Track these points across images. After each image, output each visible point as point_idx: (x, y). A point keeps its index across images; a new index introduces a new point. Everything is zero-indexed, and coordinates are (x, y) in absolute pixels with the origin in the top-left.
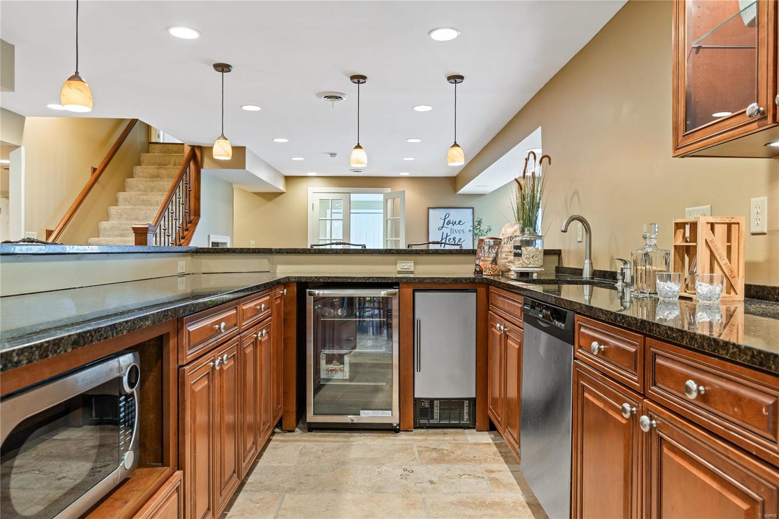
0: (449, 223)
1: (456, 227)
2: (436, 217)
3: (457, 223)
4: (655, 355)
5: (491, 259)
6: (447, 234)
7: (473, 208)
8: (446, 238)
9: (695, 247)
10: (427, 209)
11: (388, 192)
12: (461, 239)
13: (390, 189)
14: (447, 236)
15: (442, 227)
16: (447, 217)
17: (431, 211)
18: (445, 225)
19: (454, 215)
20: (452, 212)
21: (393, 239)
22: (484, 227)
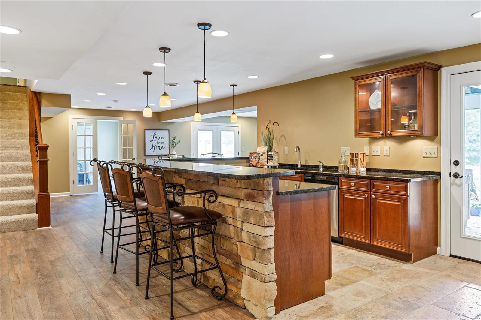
0: (156, 138)
1: (160, 140)
2: (149, 135)
3: (160, 138)
4: (374, 183)
6: (155, 144)
7: (169, 130)
8: (155, 146)
9: (358, 159)
10: (143, 131)
11: (121, 120)
12: (162, 147)
13: (122, 118)
15: (153, 140)
16: (155, 134)
17: (146, 131)
18: (154, 139)
19: (159, 133)
20: (158, 132)
21: (127, 147)
22: (176, 141)
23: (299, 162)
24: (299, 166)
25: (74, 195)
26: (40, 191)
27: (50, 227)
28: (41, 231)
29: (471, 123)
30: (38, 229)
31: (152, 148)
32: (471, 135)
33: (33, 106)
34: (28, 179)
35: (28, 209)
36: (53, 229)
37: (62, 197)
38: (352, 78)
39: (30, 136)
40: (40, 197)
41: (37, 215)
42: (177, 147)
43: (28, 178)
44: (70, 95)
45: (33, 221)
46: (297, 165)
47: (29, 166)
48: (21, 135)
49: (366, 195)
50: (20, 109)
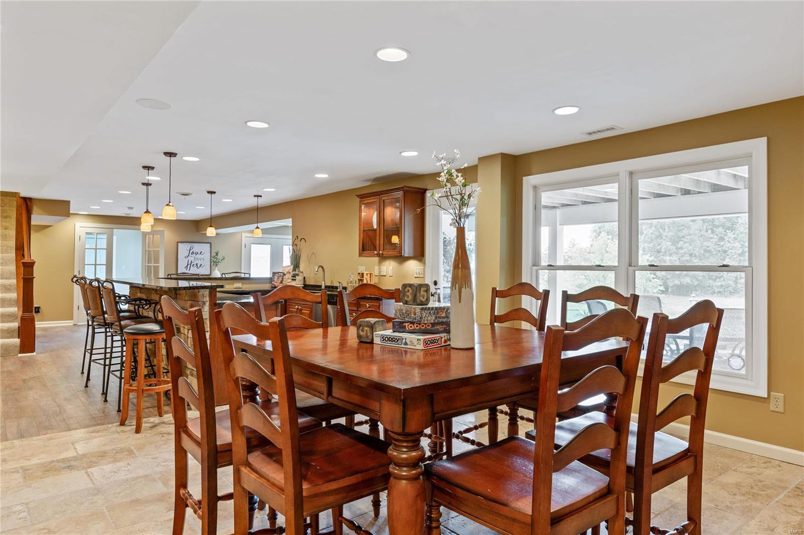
0: (193, 253)
1: (199, 256)
2: (183, 249)
3: (199, 253)
5: (280, 281)
7: (211, 243)
8: (191, 264)
10: (176, 244)
12: (201, 264)
14: (191, 262)
15: (188, 256)
16: (191, 248)
17: (180, 245)
18: (190, 254)
19: (197, 247)
20: (195, 245)
21: (152, 264)
22: (220, 257)
23: (323, 282)
24: (323, 287)
25: (79, 324)
26: (23, 313)
27: (35, 353)
28: (22, 357)
29: (683, 237)
30: (19, 355)
31: (187, 266)
32: (683, 254)
33: (21, 214)
34: (10, 300)
35: (8, 333)
36: (37, 355)
37: (62, 327)
38: (358, 196)
39: (16, 249)
40: (23, 319)
41: (19, 340)
42: (220, 265)
43: (11, 298)
44: (70, 201)
45: (14, 346)
46: (320, 286)
47: (12, 284)
48: (6, 248)
49: (354, 314)
50: (7, 216)
